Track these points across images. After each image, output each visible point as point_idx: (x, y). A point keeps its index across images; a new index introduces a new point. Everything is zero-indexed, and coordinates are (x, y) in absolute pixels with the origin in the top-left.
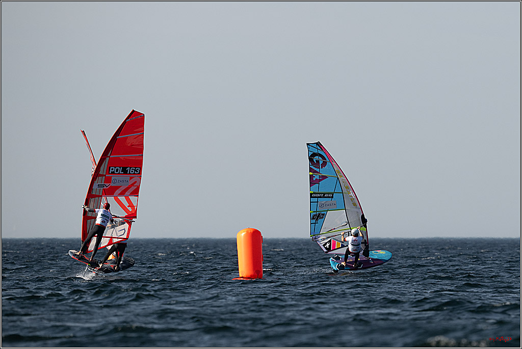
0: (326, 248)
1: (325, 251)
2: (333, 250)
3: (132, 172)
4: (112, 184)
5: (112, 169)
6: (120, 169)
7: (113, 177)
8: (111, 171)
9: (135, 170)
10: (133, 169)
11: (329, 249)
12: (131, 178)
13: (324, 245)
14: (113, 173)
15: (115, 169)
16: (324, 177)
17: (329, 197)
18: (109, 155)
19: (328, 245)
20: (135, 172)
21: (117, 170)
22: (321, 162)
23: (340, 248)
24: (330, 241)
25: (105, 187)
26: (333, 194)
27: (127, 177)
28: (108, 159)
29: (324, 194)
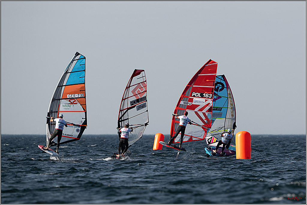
0: (208, 142)
1: (208, 144)
2: (212, 143)
3: (207, 96)
4: (193, 103)
5: (194, 94)
6: (199, 95)
7: (195, 99)
8: (193, 95)
9: (209, 96)
10: (207, 95)
11: (209, 143)
12: (206, 100)
13: (208, 140)
14: (194, 96)
15: (195, 94)
16: (220, 97)
17: (219, 110)
18: (192, 85)
19: (210, 140)
20: (209, 97)
21: (197, 95)
22: (220, 88)
23: (215, 142)
24: (212, 138)
25: (189, 105)
26: (222, 108)
27: (203, 100)
28: (191, 87)
29: (217, 108)
